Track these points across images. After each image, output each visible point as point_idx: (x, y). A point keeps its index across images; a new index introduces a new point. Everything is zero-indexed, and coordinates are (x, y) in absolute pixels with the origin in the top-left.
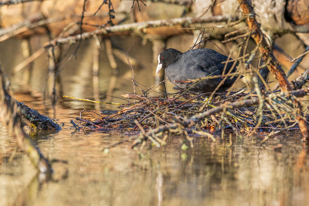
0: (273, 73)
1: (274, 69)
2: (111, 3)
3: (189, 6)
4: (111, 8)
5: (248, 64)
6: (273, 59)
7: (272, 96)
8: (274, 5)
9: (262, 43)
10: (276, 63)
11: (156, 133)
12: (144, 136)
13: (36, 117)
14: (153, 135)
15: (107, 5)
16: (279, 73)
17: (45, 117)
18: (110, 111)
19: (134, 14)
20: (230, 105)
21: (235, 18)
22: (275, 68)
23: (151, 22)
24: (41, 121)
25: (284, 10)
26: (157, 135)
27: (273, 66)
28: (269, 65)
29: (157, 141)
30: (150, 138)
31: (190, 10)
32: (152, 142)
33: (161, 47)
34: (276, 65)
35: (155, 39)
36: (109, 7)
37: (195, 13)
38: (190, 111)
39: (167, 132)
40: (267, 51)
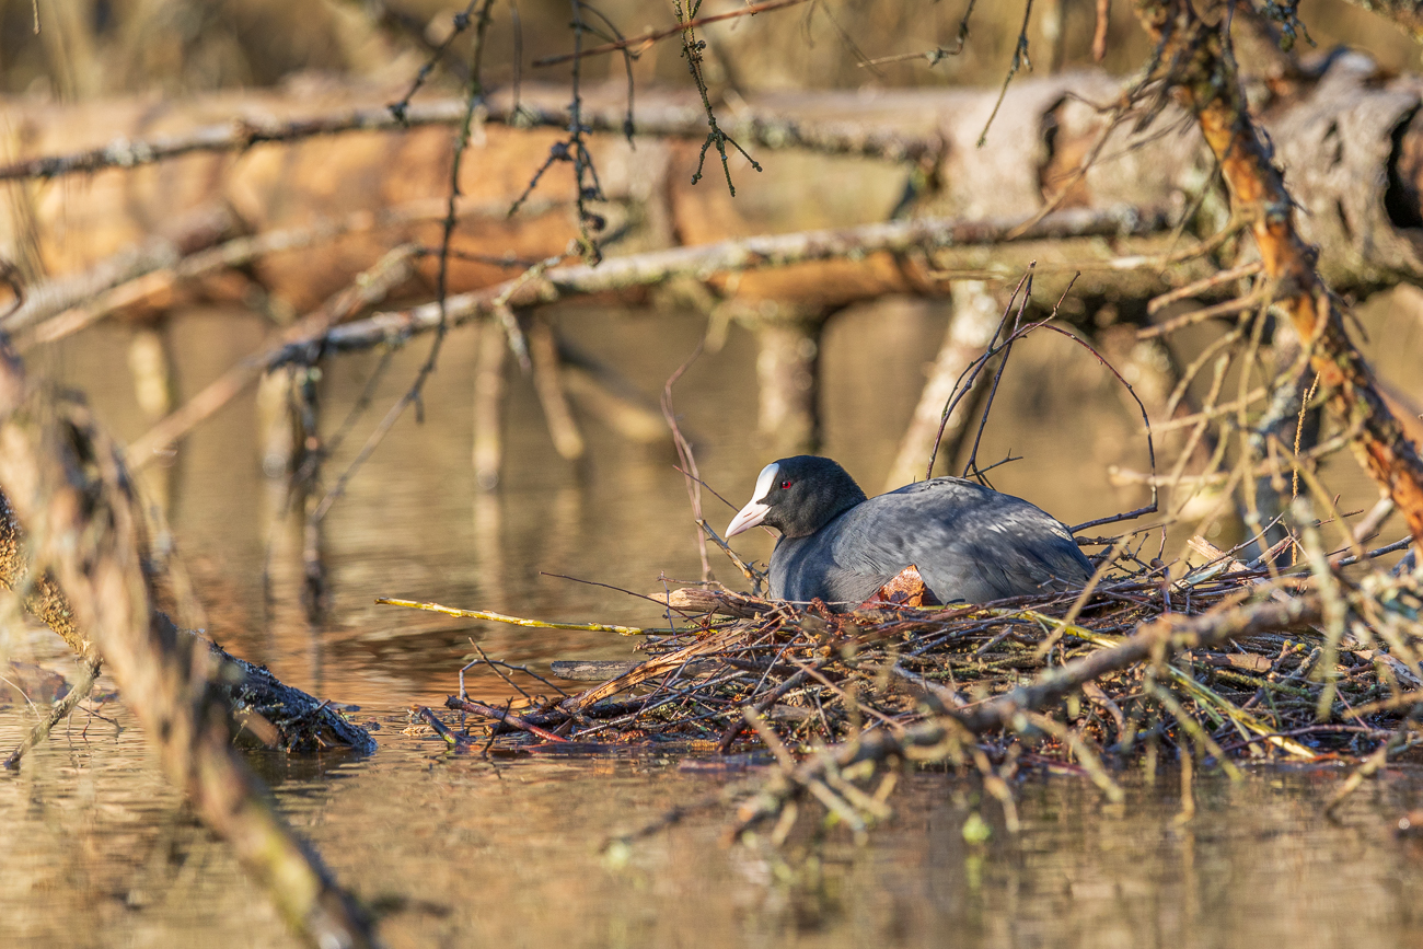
0: (1380, 478)
1: (1381, 461)
2: (588, 157)
3: (929, 162)
4: (588, 182)
5: (1264, 435)
6: (1375, 412)
7: (1378, 584)
8: (1338, 157)
9: (1326, 339)
10: (1393, 430)
11: (841, 766)
12: (790, 779)
13: (261, 697)
14: (833, 777)
15: (569, 167)
16: (1406, 477)
17: (300, 698)
18: (602, 666)
19: (670, 205)
20: (1183, 629)
21: (1150, 219)
22: (1387, 453)
23: (762, 243)
24: (285, 716)
25: (1385, 180)
26: (850, 773)
27: (1376, 445)
28: (1358, 438)
29: (849, 803)
30: (818, 790)
31: (936, 184)
32: (826, 810)
33: (796, 359)
34: (1392, 440)
35: (767, 322)
36: (580, 178)
37: (960, 198)
38: (980, 660)
39: (893, 761)
40: (1351, 373)
